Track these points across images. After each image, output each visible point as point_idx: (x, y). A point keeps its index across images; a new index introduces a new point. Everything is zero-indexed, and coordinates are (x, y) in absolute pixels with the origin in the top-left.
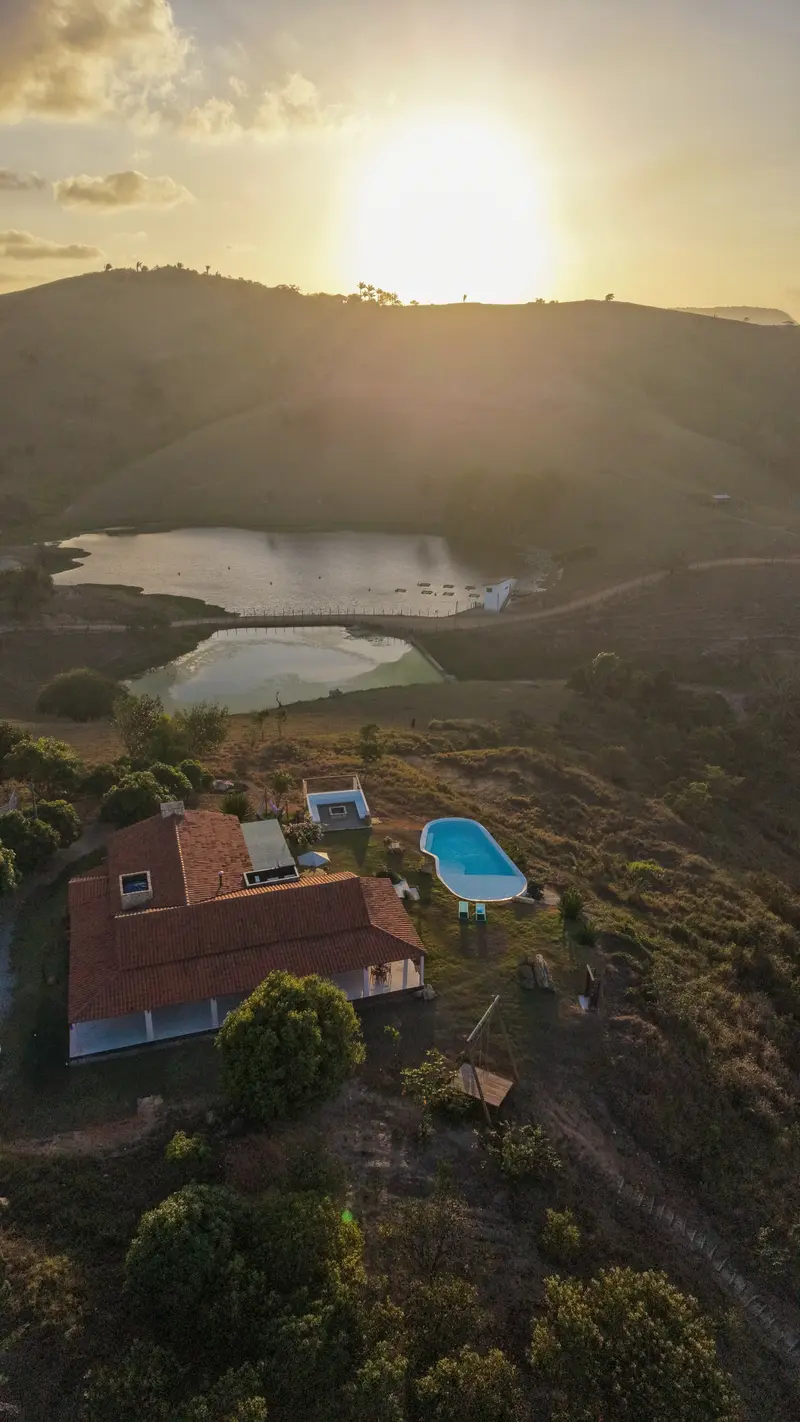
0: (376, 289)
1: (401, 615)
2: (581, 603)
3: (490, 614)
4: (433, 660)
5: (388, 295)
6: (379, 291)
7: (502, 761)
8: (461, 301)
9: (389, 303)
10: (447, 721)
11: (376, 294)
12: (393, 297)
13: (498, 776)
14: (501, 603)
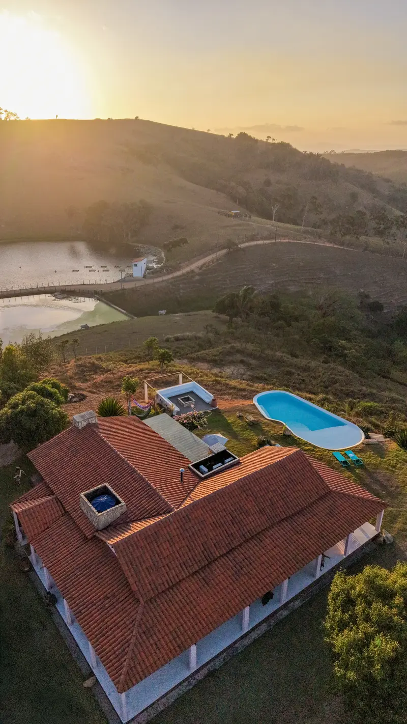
0: (4, 109)
1: (84, 284)
2: (187, 269)
3: (138, 280)
4: (117, 307)
5: (12, 114)
6: (6, 111)
7: (229, 353)
8: (55, 118)
9: (12, 118)
10: (176, 335)
11: (4, 112)
12: (15, 115)
13: (232, 363)
14: (143, 272)
